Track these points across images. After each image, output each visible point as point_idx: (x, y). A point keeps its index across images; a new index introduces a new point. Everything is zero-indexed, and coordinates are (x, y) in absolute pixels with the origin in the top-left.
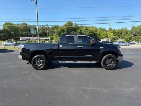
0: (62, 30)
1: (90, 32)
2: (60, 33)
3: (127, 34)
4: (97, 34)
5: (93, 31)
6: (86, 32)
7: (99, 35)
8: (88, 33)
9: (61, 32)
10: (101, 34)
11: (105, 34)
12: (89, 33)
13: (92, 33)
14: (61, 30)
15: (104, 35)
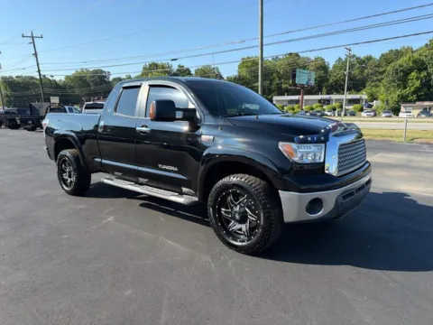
0: (415, 62)
2: (407, 73)
9: (411, 70)
14: (411, 64)
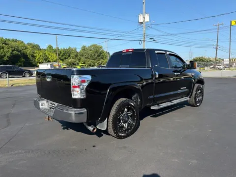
1: (15, 50)
3: (76, 56)
4: (28, 54)
5: (20, 48)
6: (6, 50)
7: (32, 56)
8: (10, 51)
10: (35, 55)
11: (44, 56)
12: (13, 51)
13: (18, 51)
15: (42, 57)
